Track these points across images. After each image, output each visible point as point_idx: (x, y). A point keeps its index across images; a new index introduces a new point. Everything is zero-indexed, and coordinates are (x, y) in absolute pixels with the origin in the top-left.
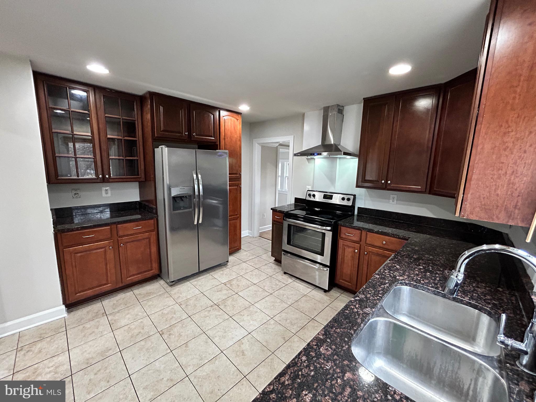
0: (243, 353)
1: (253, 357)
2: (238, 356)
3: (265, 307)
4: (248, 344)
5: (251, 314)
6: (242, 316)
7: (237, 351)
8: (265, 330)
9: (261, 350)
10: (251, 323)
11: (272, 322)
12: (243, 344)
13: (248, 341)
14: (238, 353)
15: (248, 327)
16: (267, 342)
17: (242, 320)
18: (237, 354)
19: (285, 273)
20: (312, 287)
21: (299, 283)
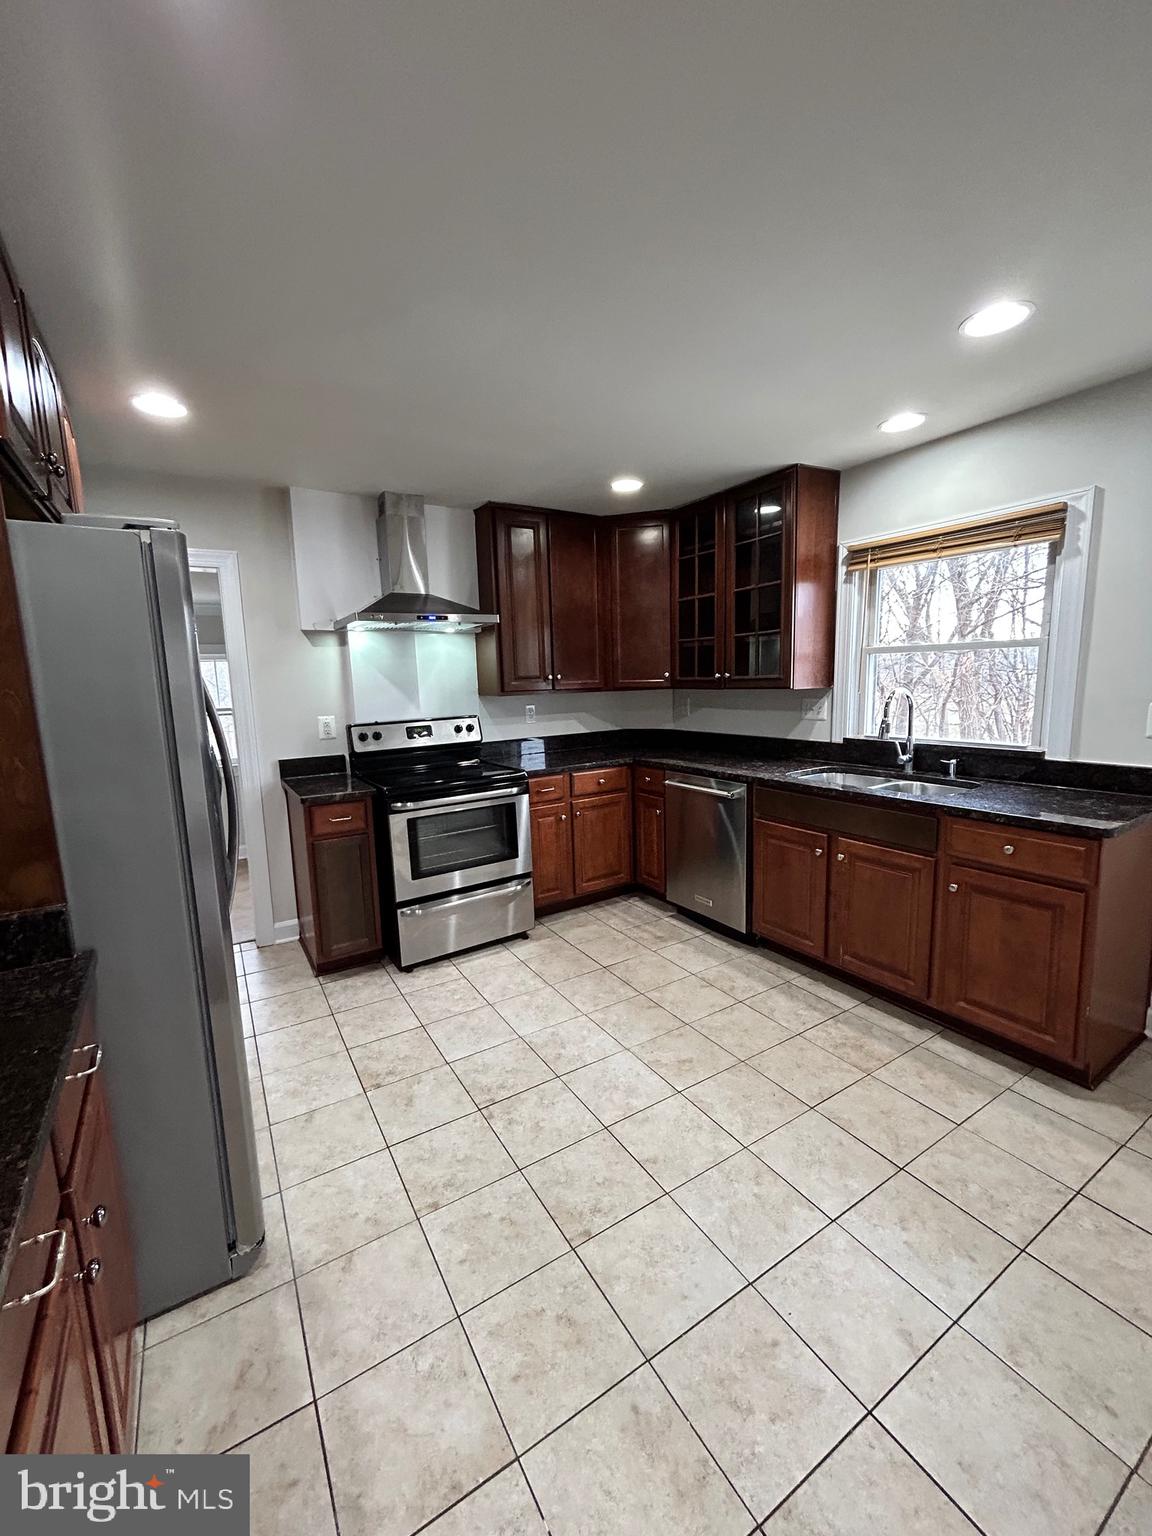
19: (409, 969)
20: (499, 948)
21: (469, 961)
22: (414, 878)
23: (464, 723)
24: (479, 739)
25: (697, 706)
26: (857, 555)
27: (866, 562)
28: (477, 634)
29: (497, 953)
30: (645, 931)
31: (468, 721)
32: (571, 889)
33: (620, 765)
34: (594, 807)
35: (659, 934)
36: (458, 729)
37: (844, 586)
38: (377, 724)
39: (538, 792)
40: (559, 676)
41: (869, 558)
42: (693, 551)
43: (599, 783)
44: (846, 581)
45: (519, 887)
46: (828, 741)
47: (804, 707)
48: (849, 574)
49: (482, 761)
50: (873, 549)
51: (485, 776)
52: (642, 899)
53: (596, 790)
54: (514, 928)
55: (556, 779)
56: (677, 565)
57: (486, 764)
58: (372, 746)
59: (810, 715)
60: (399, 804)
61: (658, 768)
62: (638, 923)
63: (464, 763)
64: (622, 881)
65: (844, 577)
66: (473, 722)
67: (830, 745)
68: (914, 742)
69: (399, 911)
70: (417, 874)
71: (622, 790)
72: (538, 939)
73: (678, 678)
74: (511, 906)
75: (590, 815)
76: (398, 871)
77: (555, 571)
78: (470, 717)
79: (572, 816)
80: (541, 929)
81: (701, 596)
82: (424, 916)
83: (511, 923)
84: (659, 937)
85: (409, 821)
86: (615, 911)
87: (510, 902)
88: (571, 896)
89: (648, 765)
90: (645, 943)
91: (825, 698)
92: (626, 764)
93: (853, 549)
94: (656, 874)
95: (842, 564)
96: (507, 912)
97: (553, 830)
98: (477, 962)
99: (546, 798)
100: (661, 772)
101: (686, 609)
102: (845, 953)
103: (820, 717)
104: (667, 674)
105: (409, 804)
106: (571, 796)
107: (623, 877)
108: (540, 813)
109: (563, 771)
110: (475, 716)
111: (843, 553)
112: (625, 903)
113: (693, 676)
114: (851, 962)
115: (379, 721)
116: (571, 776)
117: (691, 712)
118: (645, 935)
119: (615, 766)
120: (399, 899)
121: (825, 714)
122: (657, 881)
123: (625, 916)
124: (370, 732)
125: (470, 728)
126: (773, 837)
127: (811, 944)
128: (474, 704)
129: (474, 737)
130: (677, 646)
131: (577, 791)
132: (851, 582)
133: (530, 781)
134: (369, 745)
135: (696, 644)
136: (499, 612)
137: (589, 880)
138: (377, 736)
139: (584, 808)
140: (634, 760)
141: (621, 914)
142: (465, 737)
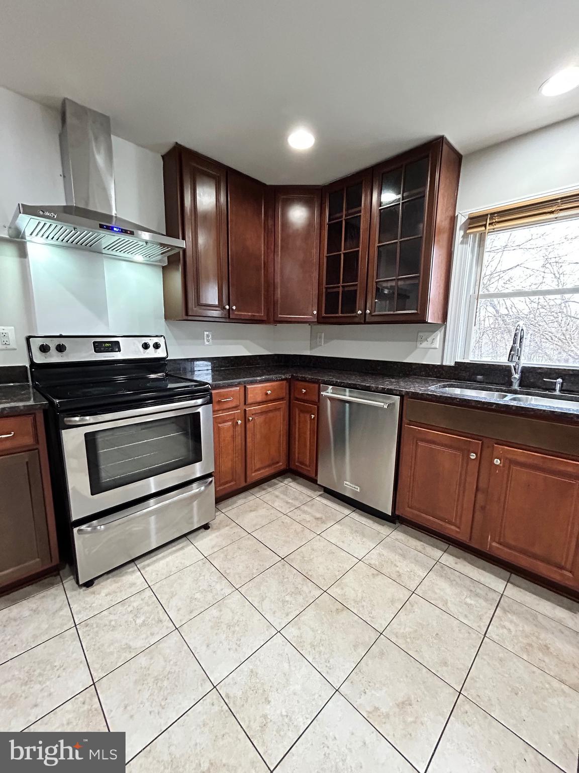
0: (403, 703)
1: (407, 676)
2: (416, 718)
3: (234, 646)
4: (373, 692)
5: (261, 691)
6: (269, 725)
7: (404, 722)
8: (321, 648)
9: (381, 658)
10: (298, 687)
11: (291, 632)
12: (377, 709)
13: (365, 693)
14: (410, 719)
15: (317, 696)
16: (356, 647)
17: (286, 720)
18: (415, 722)
19: (89, 584)
20: (183, 543)
21: (155, 562)
22: (92, 494)
23: (151, 342)
24: (164, 355)
25: (328, 339)
26: (476, 221)
27: (485, 225)
28: (164, 268)
29: (182, 548)
30: (305, 512)
31: (156, 340)
32: (243, 479)
33: (282, 380)
34: (262, 413)
35: (318, 515)
36: (146, 346)
37: (460, 246)
38: (61, 336)
39: (219, 402)
40: (234, 308)
41: (488, 222)
42: (341, 217)
43: (267, 394)
44: (462, 243)
45: (203, 488)
46: (439, 364)
47: (419, 339)
48: (465, 236)
49: (167, 375)
50: (492, 214)
51: (171, 389)
52: (294, 480)
53: (264, 400)
54: (199, 521)
55: (234, 391)
56: (327, 227)
57: (171, 377)
58: (55, 358)
59: (424, 345)
60: (77, 419)
61: (314, 382)
62: (297, 504)
63: (153, 376)
64: (282, 468)
65: (461, 239)
66: (161, 341)
67: (442, 367)
68: (521, 365)
69: (75, 530)
70: (97, 487)
71: (282, 399)
72: (218, 529)
73: (324, 315)
74: (195, 503)
75: (259, 420)
76: (73, 488)
77: (232, 221)
78: (157, 336)
79: (246, 420)
80: (220, 517)
81: (345, 252)
82: (105, 530)
83: (196, 519)
84: (317, 519)
85: (86, 435)
86: (277, 493)
87: (193, 502)
88: (243, 484)
89: (304, 380)
90: (308, 525)
91: (438, 332)
92: (286, 379)
93: (472, 216)
94: (308, 463)
95: (460, 229)
96: (192, 510)
97: (231, 433)
98: (162, 563)
99: (226, 406)
100: (317, 386)
101: (333, 263)
102: (493, 540)
103: (433, 346)
104: (315, 312)
105: (88, 418)
106: (245, 404)
107: (281, 465)
108: (220, 420)
109: (239, 383)
110: (162, 336)
111: (461, 220)
112: (282, 484)
113: (338, 313)
114: (498, 548)
115: (63, 334)
116: (245, 387)
117: (324, 344)
118: (308, 518)
119: (277, 381)
120: (75, 517)
121: (438, 343)
122: (309, 469)
123: (284, 497)
124: (52, 344)
125: (157, 346)
126: (422, 440)
127: (458, 530)
128: (161, 326)
129: (161, 353)
130: (324, 290)
131: (250, 401)
132: (467, 243)
133: (213, 392)
134: (51, 356)
135: (341, 289)
136: (184, 238)
137: (256, 471)
138: (61, 349)
139: (255, 414)
140: (292, 376)
141: (282, 496)
142: (151, 353)
